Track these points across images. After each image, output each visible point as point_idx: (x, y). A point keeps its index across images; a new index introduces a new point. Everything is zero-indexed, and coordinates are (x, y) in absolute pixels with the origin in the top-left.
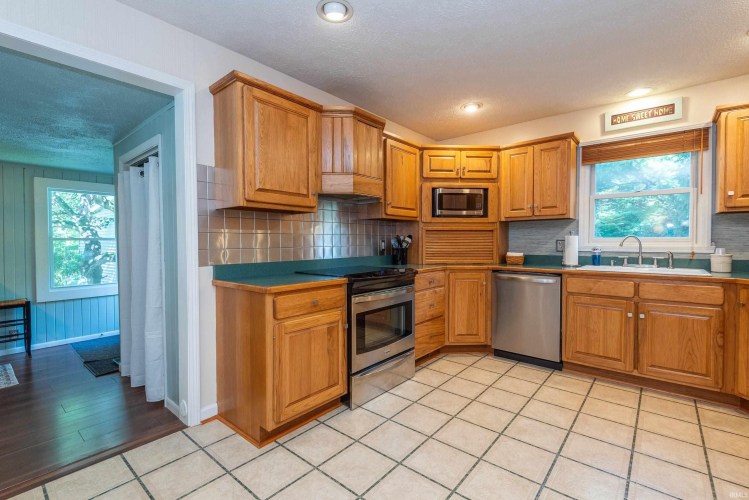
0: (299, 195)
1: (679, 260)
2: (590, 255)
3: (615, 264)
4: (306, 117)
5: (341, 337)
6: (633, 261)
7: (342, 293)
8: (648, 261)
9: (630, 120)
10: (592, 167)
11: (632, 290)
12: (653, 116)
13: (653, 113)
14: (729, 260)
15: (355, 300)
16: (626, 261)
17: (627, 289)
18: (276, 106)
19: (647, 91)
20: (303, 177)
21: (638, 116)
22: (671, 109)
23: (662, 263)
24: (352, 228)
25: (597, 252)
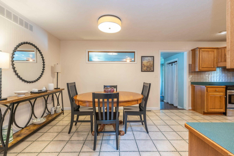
0: (211, 68)
4: (214, 51)
5: (224, 100)
7: (224, 89)
15: (228, 91)
18: (206, 51)
20: (213, 64)
24: (227, 74)
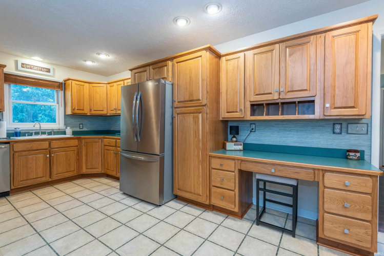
1: (56, 132)
2: (13, 132)
3: (28, 136)
6: (37, 133)
8: (44, 133)
9: (31, 68)
10: (9, 85)
11: (48, 145)
12: (41, 70)
13: (41, 69)
14: (72, 131)
16: (34, 133)
17: (46, 145)
19: (41, 60)
21: (35, 68)
22: (48, 71)
23: (50, 134)
25: (18, 130)
